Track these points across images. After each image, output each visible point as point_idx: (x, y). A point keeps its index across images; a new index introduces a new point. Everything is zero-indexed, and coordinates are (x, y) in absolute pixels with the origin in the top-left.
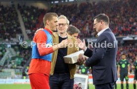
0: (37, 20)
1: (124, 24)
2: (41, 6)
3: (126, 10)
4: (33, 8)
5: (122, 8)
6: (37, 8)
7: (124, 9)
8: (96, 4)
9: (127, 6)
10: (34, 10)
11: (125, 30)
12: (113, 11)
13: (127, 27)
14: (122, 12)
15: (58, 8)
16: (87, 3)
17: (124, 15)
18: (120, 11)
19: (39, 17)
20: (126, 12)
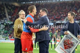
0: (14, 11)
1: (57, 15)
2: (16, 4)
3: (58, 8)
4: (12, 5)
5: (56, 7)
6: (15, 5)
7: (57, 8)
8: (43, 4)
9: (59, 6)
10: (13, 7)
11: (57, 18)
12: (52, 8)
13: (58, 16)
14: (56, 9)
15: (25, 6)
16: (39, 4)
17: (57, 11)
18: (55, 8)
19: (15, 10)
20: (58, 9)
